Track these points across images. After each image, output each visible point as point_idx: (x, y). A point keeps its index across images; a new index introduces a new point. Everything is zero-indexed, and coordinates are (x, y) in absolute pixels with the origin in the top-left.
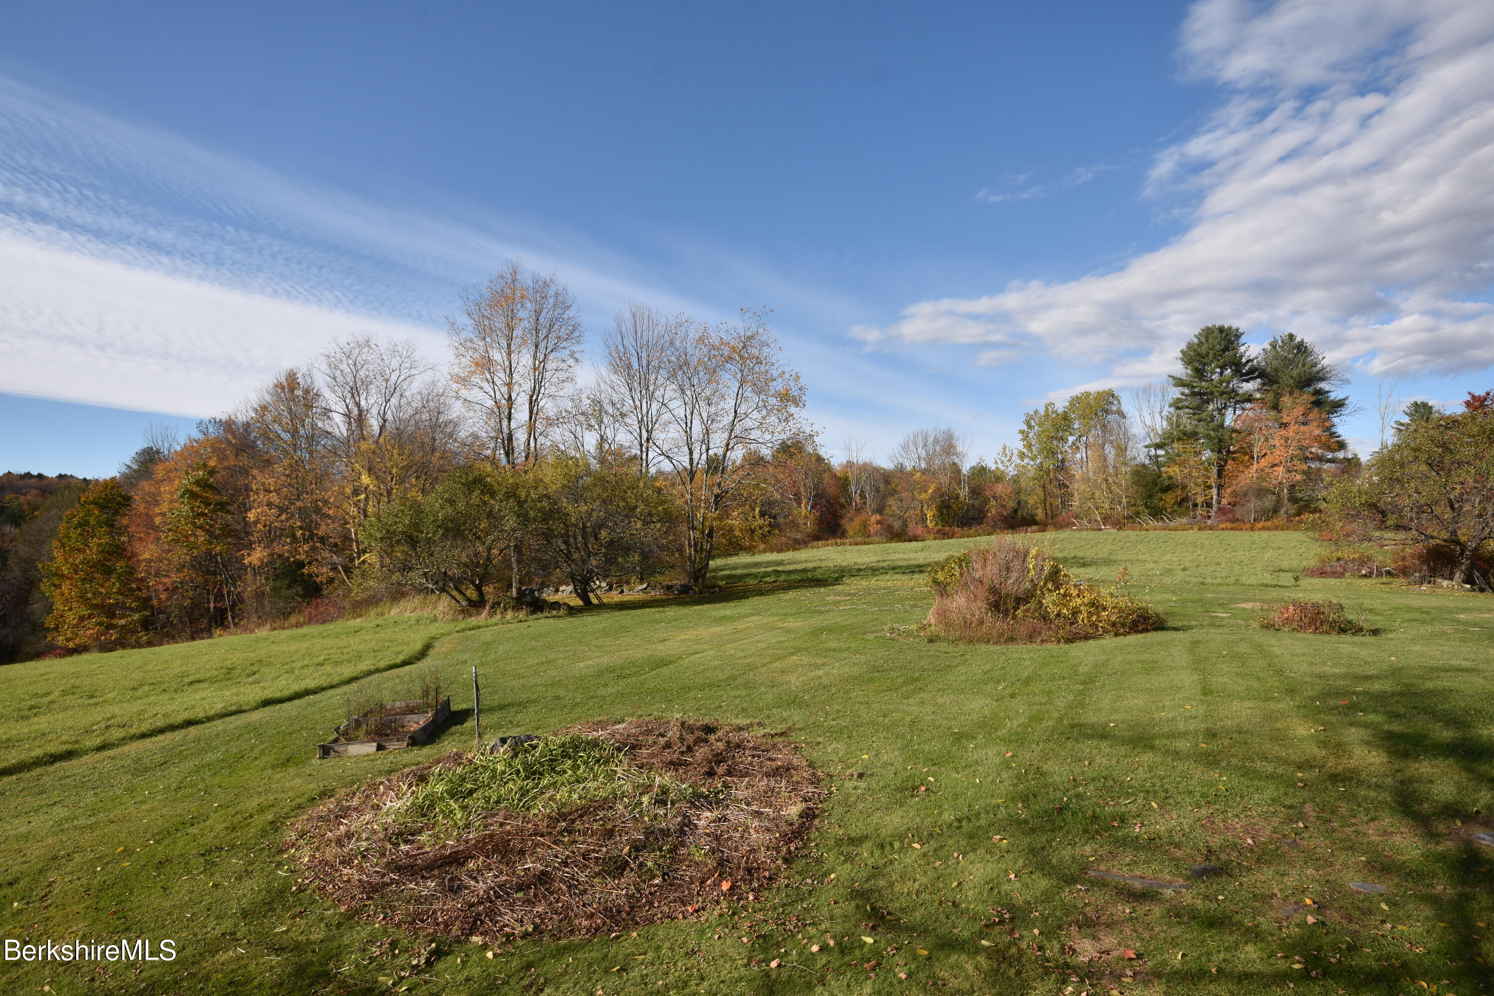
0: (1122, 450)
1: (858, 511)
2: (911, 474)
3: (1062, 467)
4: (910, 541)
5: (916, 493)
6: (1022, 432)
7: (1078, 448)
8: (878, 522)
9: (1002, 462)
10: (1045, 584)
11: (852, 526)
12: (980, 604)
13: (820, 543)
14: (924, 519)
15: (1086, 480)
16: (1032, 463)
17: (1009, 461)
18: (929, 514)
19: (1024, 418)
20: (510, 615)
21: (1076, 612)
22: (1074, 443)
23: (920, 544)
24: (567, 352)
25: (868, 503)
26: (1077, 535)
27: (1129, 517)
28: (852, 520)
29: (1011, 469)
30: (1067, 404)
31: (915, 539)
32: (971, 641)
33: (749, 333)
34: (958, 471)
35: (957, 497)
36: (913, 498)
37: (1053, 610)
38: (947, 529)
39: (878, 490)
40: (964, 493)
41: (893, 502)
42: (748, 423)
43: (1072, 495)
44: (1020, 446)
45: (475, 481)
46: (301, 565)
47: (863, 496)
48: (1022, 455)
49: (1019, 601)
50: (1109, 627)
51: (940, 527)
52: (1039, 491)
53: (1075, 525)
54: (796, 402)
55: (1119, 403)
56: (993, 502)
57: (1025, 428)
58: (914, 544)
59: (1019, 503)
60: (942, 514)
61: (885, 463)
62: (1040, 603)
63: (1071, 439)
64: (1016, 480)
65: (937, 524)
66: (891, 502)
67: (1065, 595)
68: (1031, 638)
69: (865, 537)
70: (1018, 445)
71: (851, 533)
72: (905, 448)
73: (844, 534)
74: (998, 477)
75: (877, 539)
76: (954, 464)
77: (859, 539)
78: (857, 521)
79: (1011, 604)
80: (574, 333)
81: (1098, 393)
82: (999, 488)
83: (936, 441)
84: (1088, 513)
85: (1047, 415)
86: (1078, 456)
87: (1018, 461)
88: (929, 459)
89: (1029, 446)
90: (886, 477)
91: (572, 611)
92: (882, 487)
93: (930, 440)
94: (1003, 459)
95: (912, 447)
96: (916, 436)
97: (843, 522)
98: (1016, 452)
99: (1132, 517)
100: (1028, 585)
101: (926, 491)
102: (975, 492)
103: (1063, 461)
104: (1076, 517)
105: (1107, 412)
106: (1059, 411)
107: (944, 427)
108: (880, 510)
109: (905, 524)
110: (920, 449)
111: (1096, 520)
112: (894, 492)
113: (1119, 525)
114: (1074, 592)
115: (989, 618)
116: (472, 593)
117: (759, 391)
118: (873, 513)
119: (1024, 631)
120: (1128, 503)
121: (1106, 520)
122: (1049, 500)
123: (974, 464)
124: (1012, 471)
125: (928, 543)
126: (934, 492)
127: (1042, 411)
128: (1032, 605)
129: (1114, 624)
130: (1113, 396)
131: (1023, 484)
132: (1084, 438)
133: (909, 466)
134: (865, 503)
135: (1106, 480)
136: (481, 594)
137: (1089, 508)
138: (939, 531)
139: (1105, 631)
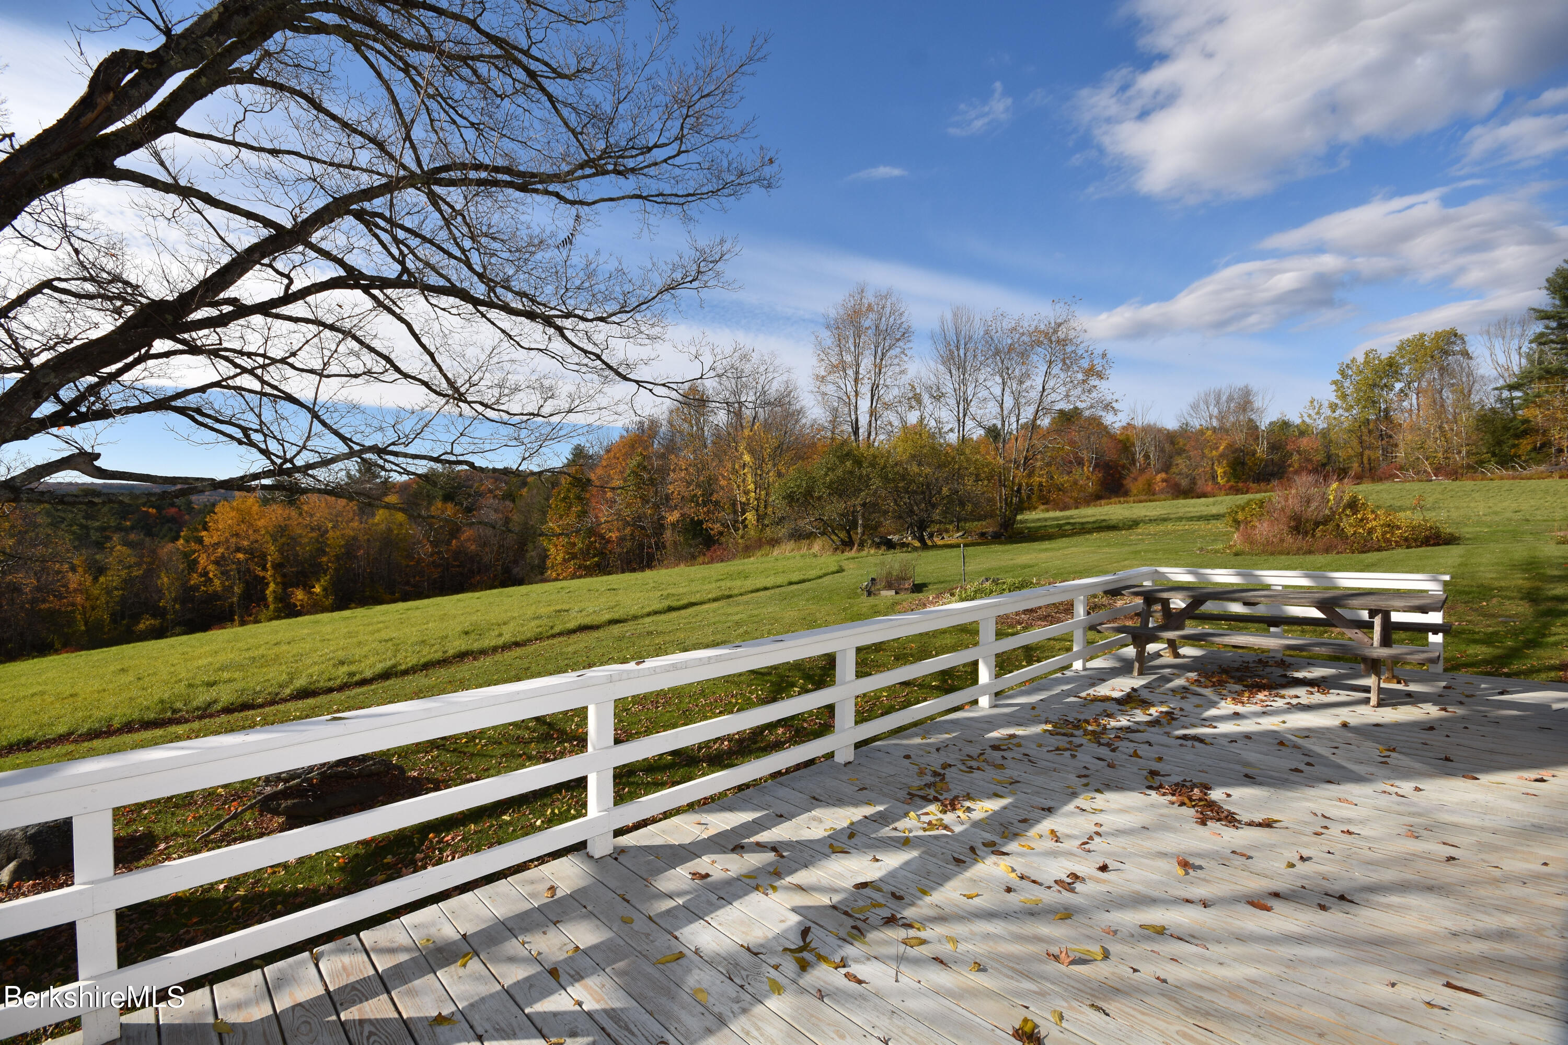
0: (1464, 394)
1: (1142, 471)
2: (1202, 432)
3: (1387, 416)
4: (1199, 497)
5: (1206, 451)
6: (1335, 383)
7: (1406, 395)
8: (1163, 481)
9: (1309, 416)
10: (1344, 510)
11: (1135, 486)
12: (1281, 527)
13: (1103, 502)
14: (1214, 477)
15: (1414, 428)
16: (1347, 414)
17: (1318, 413)
18: (1220, 471)
19: (1338, 368)
20: (872, 551)
21: (1371, 531)
22: (1402, 391)
23: (1211, 500)
24: (898, 350)
25: (1152, 463)
26: (1399, 486)
27: (1469, 467)
28: (1135, 479)
29: (1319, 422)
30: (1394, 349)
31: (1204, 495)
32: (1272, 554)
33: (1059, 321)
34: (1257, 428)
35: (1254, 453)
36: (1203, 456)
37: (1350, 531)
38: (1240, 485)
39: (1162, 450)
40: (1261, 450)
41: (1180, 461)
42: (1054, 396)
43: (1396, 445)
44: (1333, 398)
45: (847, 454)
46: (700, 523)
47: (1147, 457)
48: (1333, 407)
49: (1317, 524)
50: (1402, 542)
51: (1232, 483)
52: (1355, 443)
53: (1398, 477)
54: (1100, 376)
55: (1464, 342)
56: (1296, 457)
57: (1339, 377)
58: (1203, 500)
59: (1329, 457)
60: (1235, 470)
61: (1171, 424)
62: (1338, 526)
63: (1398, 386)
64: (1325, 434)
65: (1228, 481)
66: (1179, 460)
67: (1362, 520)
68: (1327, 551)
69: (1150, 494)
70: (1329, 394)
71: (1135, 492)
72: (1195, 407)
73: (1126, 494)
74: (1303, 431)
75: (1163, 496)
76: (1251, 420)
77: (1143, 498)
78: (1142, 480)
79: (1310, 526)
80: (906, 335)
81: (1437, 333)
82: (1304, 442)
83: (1230, 399)
84: (1415, 465)
85: (1367, 363)
86: (1405, 404)
87: (1329, 413)
88: (1221, 417)
89: (1344, 397)
90: (1171, 437)
91: (915, 549)
92: (1167, 447)
93: (1224, 398)
94: (1311, 412)
95: (1203, 406)
96: (1207, 395)
97: (1125, 482)
98: (1326, 404)
99: (1473, 468)
100: (1327, 512)
101: (1218, 448)
102: (1274, 447)
103: (1387, 411)
104: (1401, 468)
105: (1446, 353)
106: (1383, 357)
107: (1240, 383)
108: (1166, 468)
109: (1193, 481)
110: (1211, 408)
111: (1425, 471)
112: (1180, 452)
113: (1454, 474)
114: (1371, 516)
115: (1289, 539)
116: (843, 535)
117: (1066, 368)
118: (1158, 472)
119: (1320, 544)
120: (1468, 452)
121: (1438, 471)
122: (1367, 452)
123: (1274, 419)
124: (1321, 425)
125: (1219, 499)
126: (1226, 448)
127: (1361, 359)
128: (1330, 527)
129: (1406, 539)
130: (1456, 335)
131: (1333, 436)
132: (1416, 384)
133: (1196, 423)
134: (1149, 464)
135: (1441, 427)
136: (850, 537)
137: (1418, 458)
138: (1231, 488)
139: (1398, 545)
